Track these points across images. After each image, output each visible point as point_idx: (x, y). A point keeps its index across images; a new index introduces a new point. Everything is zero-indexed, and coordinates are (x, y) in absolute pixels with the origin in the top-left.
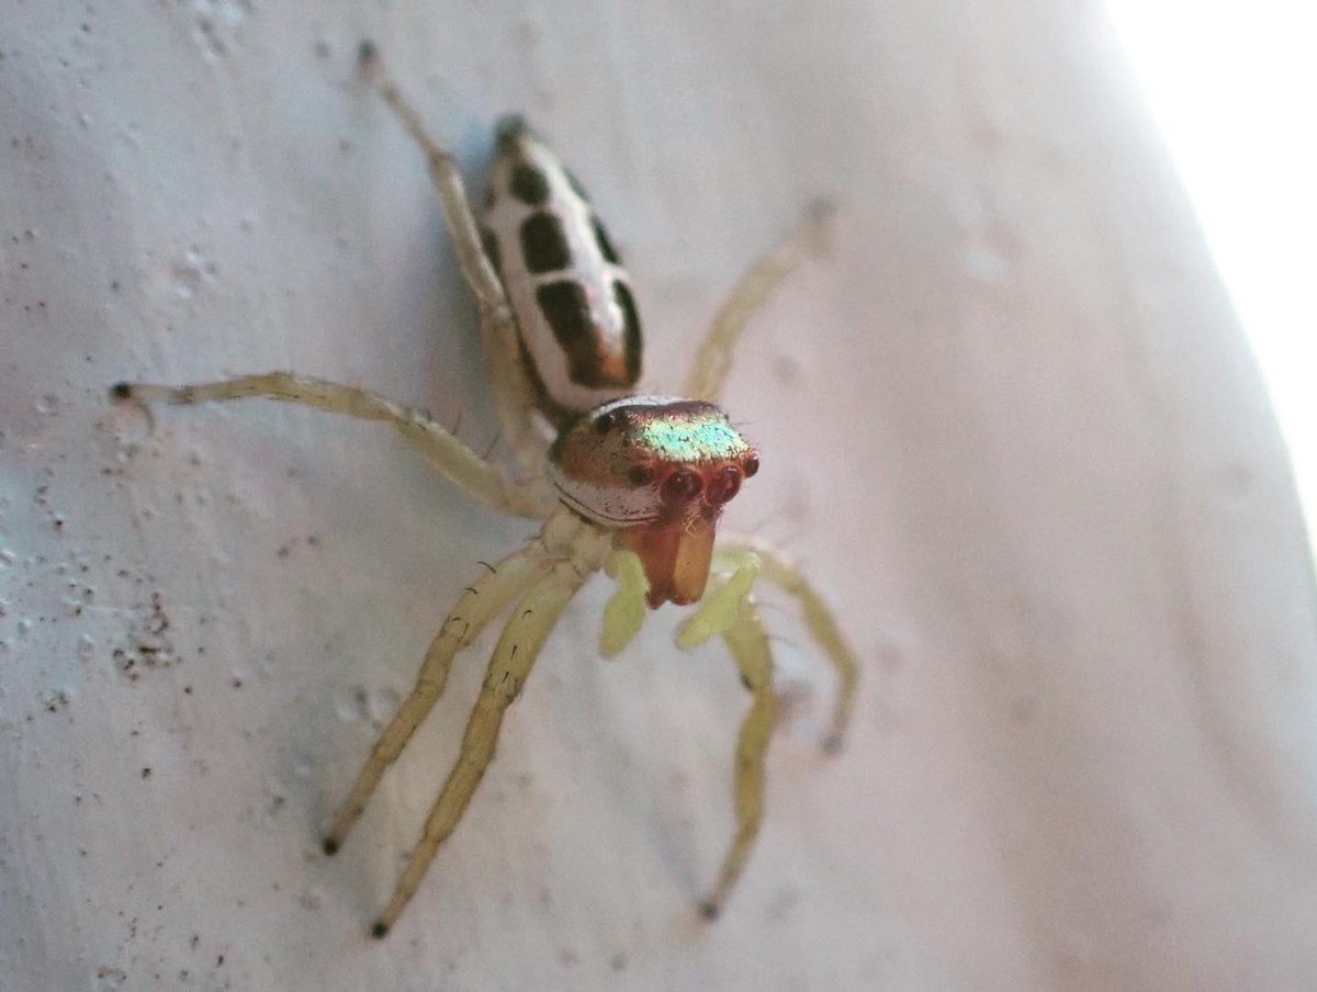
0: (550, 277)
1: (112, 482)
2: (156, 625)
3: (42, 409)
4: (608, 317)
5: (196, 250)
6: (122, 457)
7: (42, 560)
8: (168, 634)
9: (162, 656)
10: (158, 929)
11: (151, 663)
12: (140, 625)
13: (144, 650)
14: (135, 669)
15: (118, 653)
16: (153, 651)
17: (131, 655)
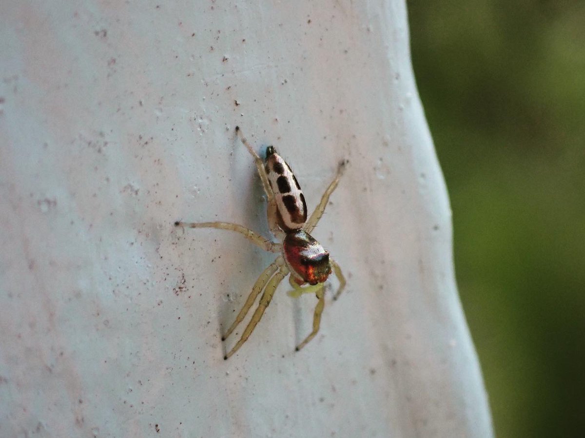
0: (286, 194)
1: (174, 246)
2: (183, 281)
3: (158, 228)
4: (299, 204)
5: (196, 185)
6: (177, 240)
7: (157, 267)
8: (186, 283)
9: (184, 289)
10: (180, 356)
11: (181, 291)
12: (179, 281)
13: (180, 288)
14: (178, 293)
15: (174, 289)
16: (182, 288)
17: (177, 289)
